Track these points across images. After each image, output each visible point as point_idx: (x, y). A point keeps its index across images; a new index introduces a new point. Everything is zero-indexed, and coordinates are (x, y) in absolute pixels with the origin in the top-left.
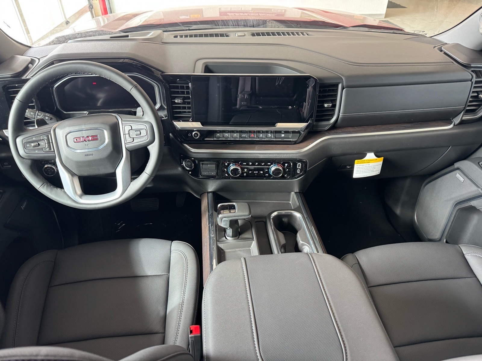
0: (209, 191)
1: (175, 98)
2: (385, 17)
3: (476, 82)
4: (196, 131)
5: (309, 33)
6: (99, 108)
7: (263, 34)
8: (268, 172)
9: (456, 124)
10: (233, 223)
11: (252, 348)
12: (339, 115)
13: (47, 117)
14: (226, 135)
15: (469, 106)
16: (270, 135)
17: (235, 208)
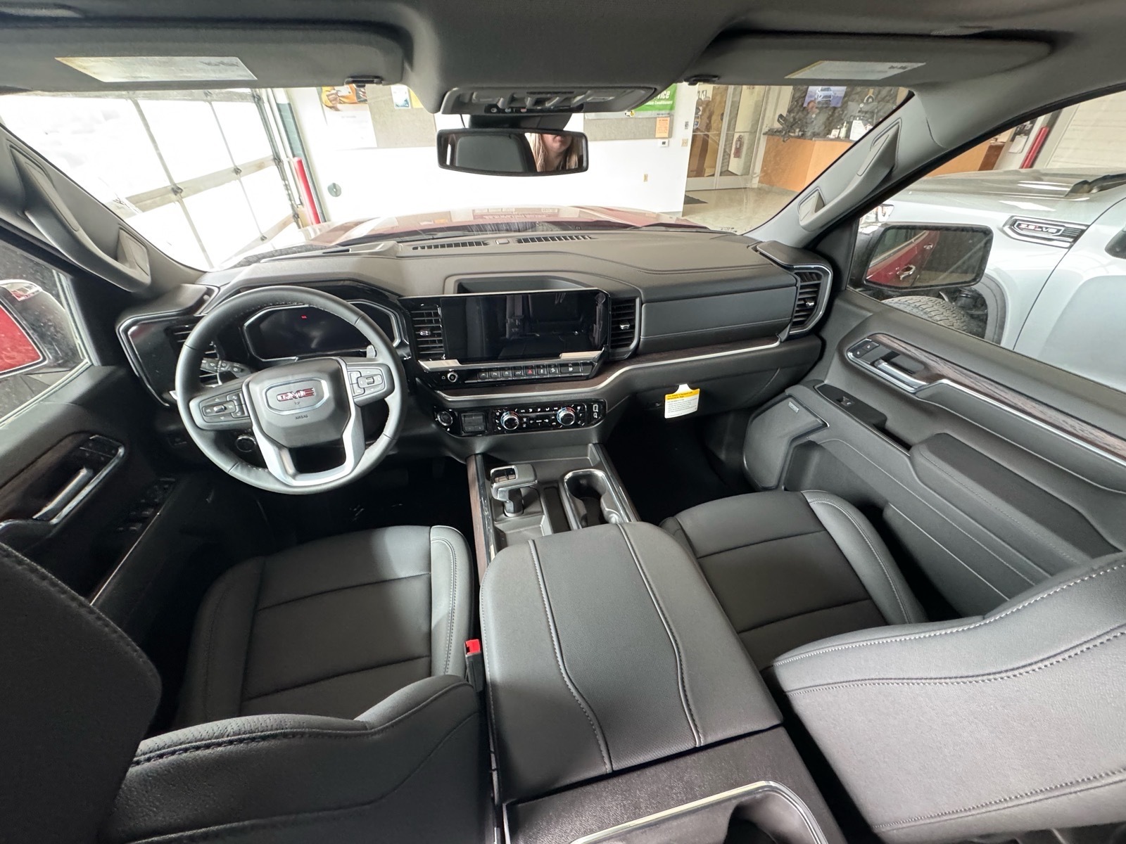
0: (477, 452)
1: (420, 329)
2: (683, 216)
3: (802, 287)
4: (452, 371)
5: (591, 236)
6: (314, 351)
7: (533, 240)
8: (555, 420)
9: (782, 340)
10: (514, 494)
11: (554, 663)
12: (640, 338)
13: (236, 368)
14: (494, 374)
15: (796, 317)
16: (553, 370)
17: (514, 473)
